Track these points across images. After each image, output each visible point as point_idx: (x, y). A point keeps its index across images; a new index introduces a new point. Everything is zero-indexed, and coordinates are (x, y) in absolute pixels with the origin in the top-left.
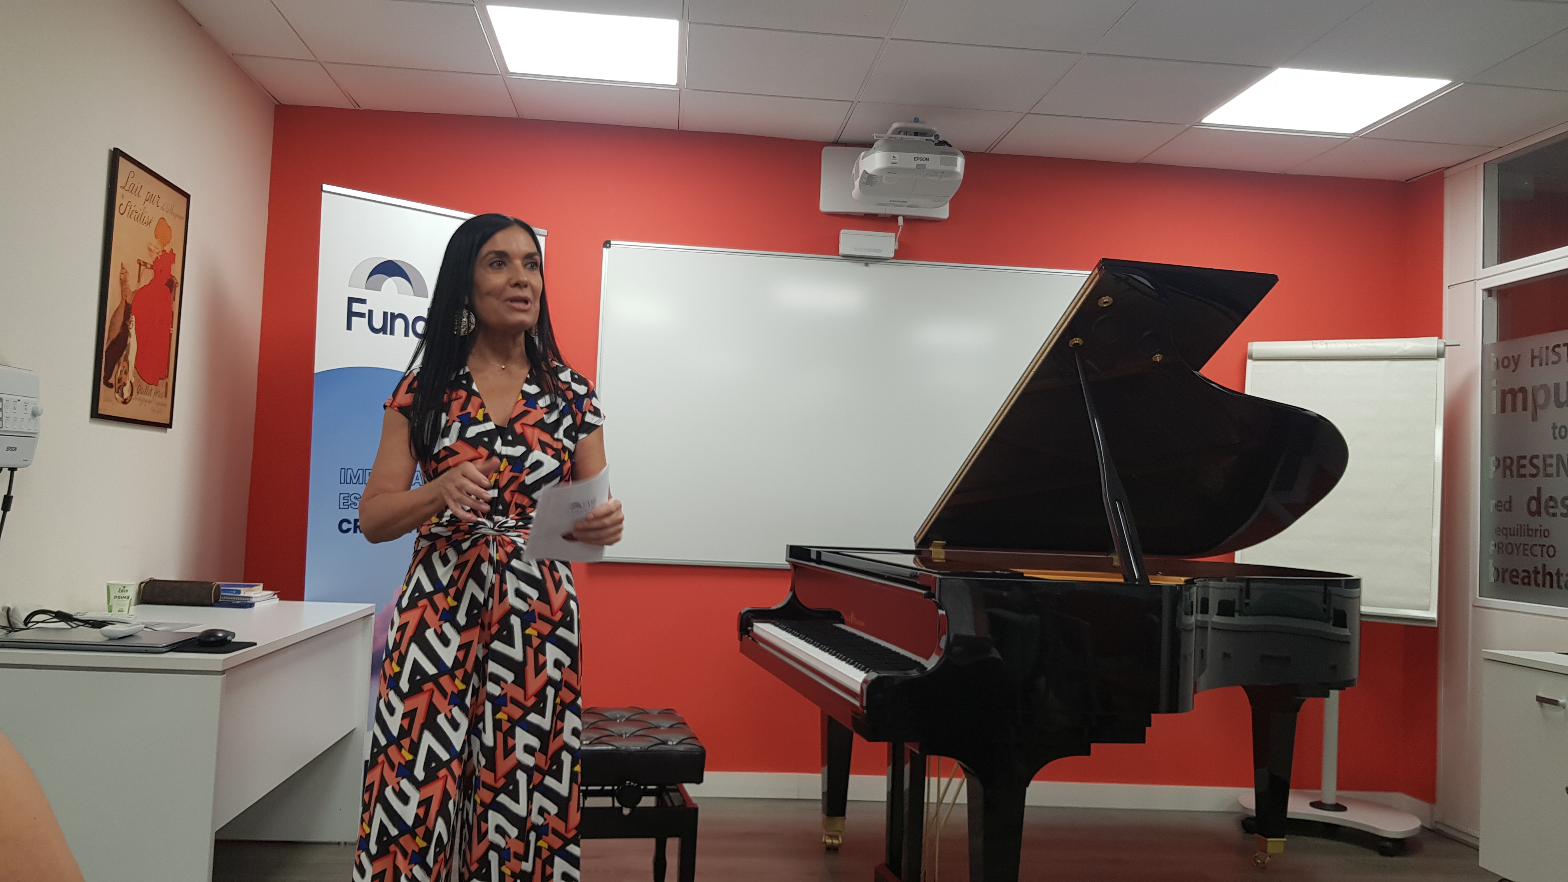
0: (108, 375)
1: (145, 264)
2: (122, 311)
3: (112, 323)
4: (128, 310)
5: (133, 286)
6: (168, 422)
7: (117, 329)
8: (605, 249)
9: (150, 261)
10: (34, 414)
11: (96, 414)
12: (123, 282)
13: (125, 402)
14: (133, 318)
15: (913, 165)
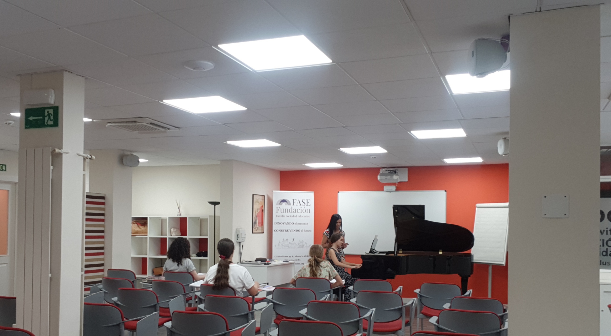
0: (254, 226)
1: (258, 209)
2: (255, 217)
3: (254, 219)
4: (256, 216)
5: (257, 213)
6: (263, 232)
7: (255, 219)
8: (338, 193)
9: (259, 208)
10: (245, 235)
11: (253, 233)
12: (255, 212)
13: (257, 230)
14: (257, 218)
15: (384, 178)
